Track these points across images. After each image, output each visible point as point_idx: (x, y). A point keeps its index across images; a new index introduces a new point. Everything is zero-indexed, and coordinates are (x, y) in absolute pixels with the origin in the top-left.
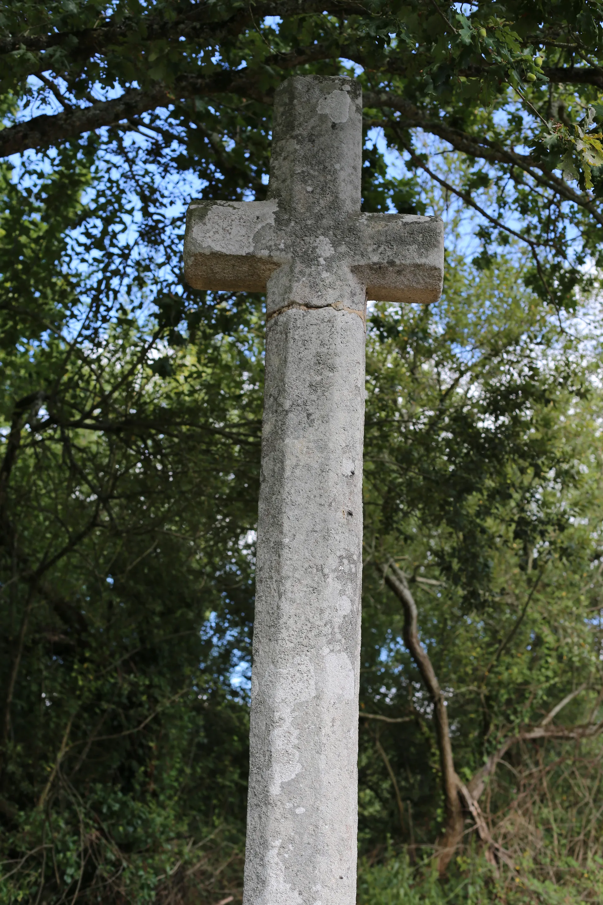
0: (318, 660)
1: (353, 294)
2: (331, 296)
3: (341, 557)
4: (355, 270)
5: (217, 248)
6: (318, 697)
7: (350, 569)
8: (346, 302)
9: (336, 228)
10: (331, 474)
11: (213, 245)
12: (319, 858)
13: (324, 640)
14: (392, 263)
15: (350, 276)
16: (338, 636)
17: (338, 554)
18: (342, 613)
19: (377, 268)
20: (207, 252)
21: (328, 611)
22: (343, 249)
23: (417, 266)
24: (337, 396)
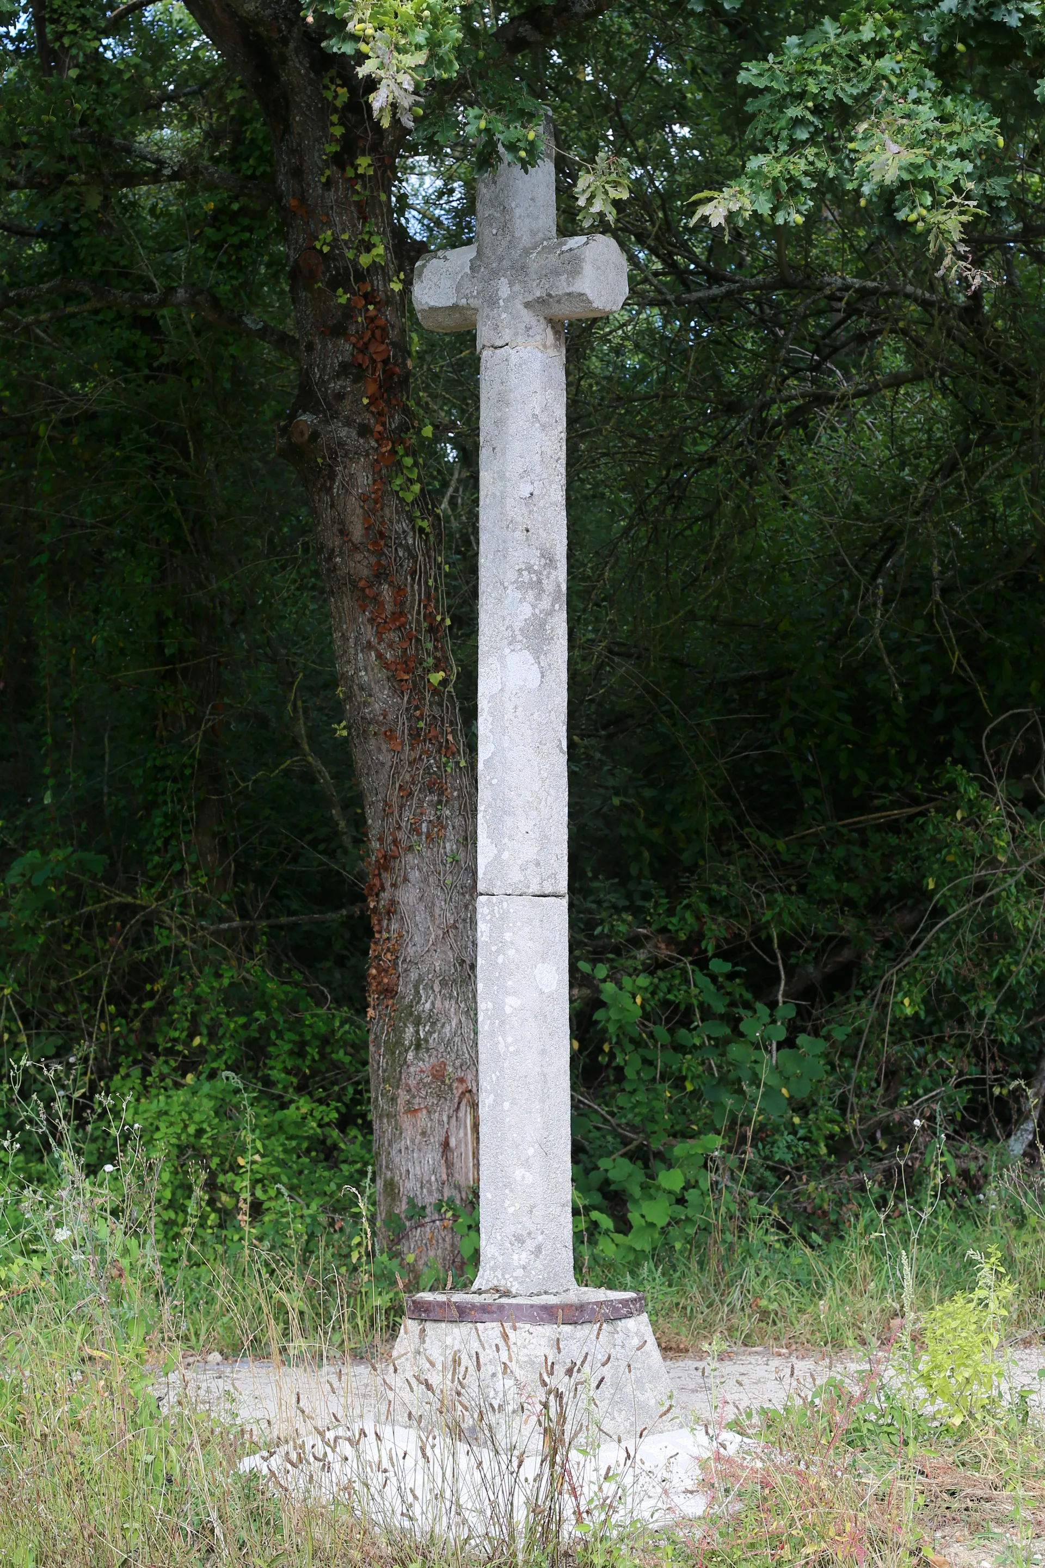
0: (502, 658)
1: (528, 329)
2: (507, 336)
3: (520, 571)
4: (527, 305)
5: (432, 304)
6: (502, 690)
7: (531, 579)
8: (520, 339)
9: (512, 267)
10: (508, 500)
11: (428, 300)
12: (506, 818)
13: (506, 642)
14: (549, 295)
15: (524, 312)
16: (519, 638)
17: (517, 567)
18: (522, 617)
19: (541, 301)
20: (426, 307)
21: (509, 617)
22: (517, 287)
23: (569, 294)
24: (512, 429)
